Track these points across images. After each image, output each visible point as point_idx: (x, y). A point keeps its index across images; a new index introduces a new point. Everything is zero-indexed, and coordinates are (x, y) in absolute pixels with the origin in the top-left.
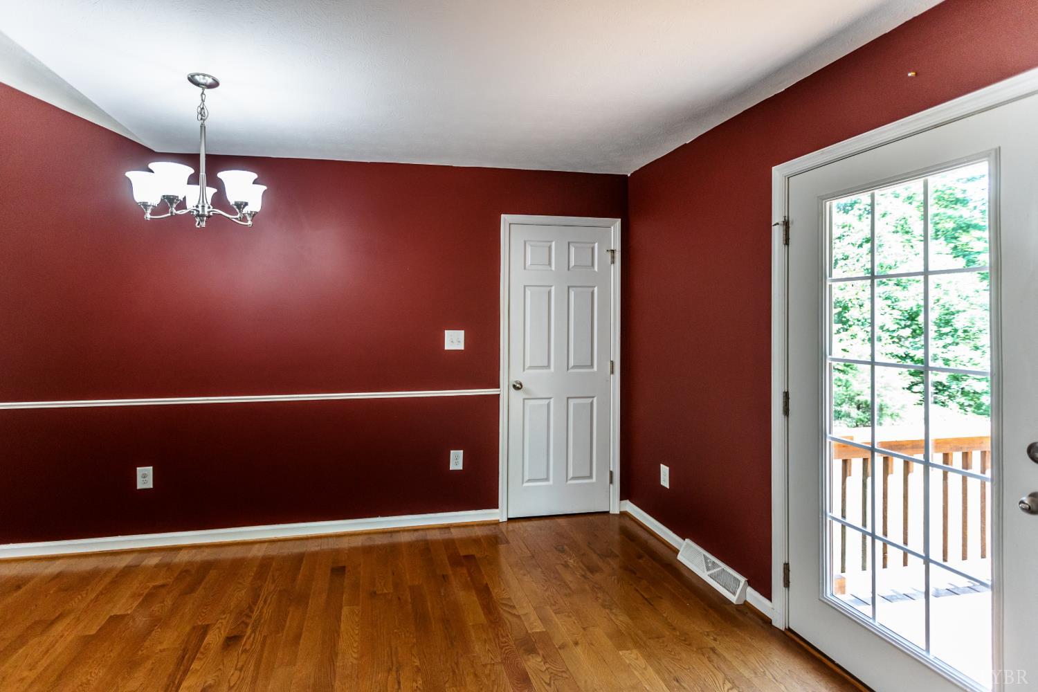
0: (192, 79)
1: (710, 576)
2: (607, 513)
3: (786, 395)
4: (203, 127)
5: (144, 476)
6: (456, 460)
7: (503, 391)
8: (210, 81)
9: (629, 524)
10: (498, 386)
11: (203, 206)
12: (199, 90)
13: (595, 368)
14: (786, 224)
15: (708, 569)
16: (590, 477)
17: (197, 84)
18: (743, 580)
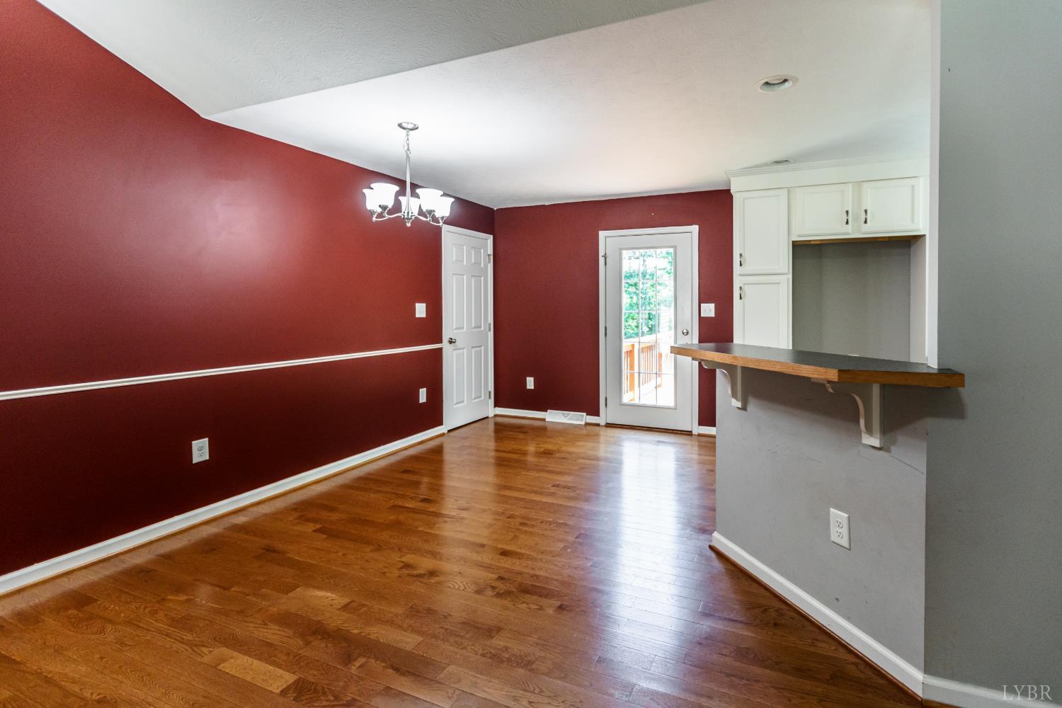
0: (400, 126)
1: (568, 419)
2: (487, 417)
3: (606, 328)
4: (408, 156)
5: (200, 449)
6: (423, 395)
7: (445, 345)
8: (411, 126)
9: (499, 420)
10: (440, 341)
11: (408, 213)
12: (405, 131)
13: (482, 328)
14: (605, 257)
15: (565, 417)
16: (481, 397)
17: (404, 128)
18: (585, 414)
